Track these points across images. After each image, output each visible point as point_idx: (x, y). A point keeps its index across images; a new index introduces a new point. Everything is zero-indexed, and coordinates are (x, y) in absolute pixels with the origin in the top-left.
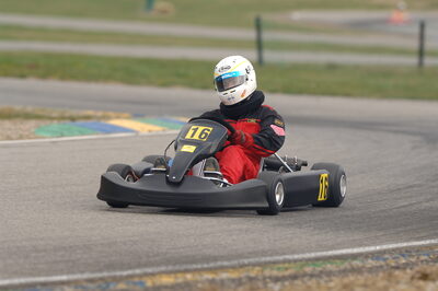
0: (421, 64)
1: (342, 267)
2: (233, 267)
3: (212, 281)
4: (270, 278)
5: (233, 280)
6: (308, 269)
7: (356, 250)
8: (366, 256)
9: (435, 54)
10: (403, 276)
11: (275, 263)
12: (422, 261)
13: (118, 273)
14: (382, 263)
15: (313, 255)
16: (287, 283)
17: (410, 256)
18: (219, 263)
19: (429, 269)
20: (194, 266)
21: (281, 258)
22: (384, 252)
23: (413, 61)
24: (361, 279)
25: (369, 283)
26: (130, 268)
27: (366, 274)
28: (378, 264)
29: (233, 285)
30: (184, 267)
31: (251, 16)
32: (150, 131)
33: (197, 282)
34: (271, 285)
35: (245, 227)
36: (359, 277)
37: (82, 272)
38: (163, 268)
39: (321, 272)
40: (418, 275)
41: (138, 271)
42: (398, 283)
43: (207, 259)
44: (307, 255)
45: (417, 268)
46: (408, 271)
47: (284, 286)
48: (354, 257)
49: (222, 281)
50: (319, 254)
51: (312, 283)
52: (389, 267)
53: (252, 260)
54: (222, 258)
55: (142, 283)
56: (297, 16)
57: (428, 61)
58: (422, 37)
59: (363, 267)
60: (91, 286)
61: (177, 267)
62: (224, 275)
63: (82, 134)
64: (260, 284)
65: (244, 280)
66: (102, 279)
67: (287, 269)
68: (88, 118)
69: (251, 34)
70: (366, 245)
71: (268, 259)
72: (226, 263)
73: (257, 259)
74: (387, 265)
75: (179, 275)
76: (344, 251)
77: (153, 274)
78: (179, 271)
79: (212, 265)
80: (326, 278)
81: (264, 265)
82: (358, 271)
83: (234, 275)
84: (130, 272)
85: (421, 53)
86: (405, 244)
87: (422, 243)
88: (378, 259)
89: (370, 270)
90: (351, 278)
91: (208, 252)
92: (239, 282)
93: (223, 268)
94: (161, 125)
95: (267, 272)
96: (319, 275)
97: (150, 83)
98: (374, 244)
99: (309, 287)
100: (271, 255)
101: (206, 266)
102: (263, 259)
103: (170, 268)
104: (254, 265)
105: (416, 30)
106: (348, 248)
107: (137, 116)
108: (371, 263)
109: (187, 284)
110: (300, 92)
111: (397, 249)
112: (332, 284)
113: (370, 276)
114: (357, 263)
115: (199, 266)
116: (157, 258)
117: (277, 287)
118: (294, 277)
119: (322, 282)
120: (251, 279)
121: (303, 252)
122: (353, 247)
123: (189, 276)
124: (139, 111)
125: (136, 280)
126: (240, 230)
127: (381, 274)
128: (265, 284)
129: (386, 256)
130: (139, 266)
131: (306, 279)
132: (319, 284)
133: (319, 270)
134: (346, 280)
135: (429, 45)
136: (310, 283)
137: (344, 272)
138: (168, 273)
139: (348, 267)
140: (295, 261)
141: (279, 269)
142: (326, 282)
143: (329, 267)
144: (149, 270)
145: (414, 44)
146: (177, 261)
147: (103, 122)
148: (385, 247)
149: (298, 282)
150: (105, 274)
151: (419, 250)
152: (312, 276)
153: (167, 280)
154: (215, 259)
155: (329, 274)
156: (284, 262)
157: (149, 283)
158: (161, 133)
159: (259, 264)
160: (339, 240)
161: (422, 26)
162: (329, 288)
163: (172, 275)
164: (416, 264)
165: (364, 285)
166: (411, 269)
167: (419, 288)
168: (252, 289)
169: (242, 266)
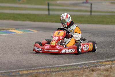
0: (91, 14)
1: (71, 68)
2: (43, 69)
3: (37, 72)
4: (52, 71)
5: (43, 72)
6: (62, 69)
7: (75, 64)
8: (77, 65)
9: (95, 12)
11: (54, 67)
12: (92, 66)
13: (12, 71)
15: (63, 65)
16: (57, 73)
17: (89, 65)
18: (39, 68)
19: (94, 69)
20: (33, 68)
21: (55, 66)
22: (82, 64)
23: (89, 13)
24: (76, 71)
26: (16, 69)
27: (77, 70)
29: (43, 73)
30: (30, 69)
31: (47, 2)
32: (20, 33)
33: (33, 73)
34: (52, 73)
35: (46, 58)
37: (3, 70)
38: (24, 69)
39: (66, 70)
40: (91, 70)
41: (18, 70)
42: (86, 72)
43: (36, 67)
44: (62, 65)
45: (91, 68)
46: (88, 69)
48: (74, 65)
49: (40, 72)
51: (63, 72)
52: (83, 68)
53: (47, 67)
54: (40, 66)
55: (19, 73)
56: (58, 2)
57: (93, 14)
58: (91, 7)
59: (77, 68)
60: (5, 74)
61: (28, 69)
62: (40, 71)
63: (2, 34)
64: (50, 73)
65: (46, 72)
66: (8, 72)
67: (57, 69)
68: (4, 29)
69: (47, 7)
70: (78, 62)
71: (52, 66)
72: (41, 68)
73: (49, 66)
74: (83, 67)
76: (72, 64)
77: (22, 71)
78: (29, 70)
79: (37, 68)
80: (67, 71)
81: (51, 68)
82: (75, 69)
83: (43, 71)
84: (16, 70)
85: (91, 11)
86: (87, 62)
87: (92, 62)
88: (80, 66)
89: (79, 69)
90: (74, 71)
91: (36, 65)
92: (44, 72)
93: (40, 69)
94: (23, 31)
95: (52, 70)
96: (65, 70)
97: (20, 20)
98: (80, 62)
99: (63, 74)
100: (52, 65)
101: (35, 68)
102: (51, 66)
103: (26, 69)
104: (48, 68)
106: (72, 63)
107: (17, 29)
108: (78, 67)
109: (31, 73)
111: (85, 64)
112: (68, 73)
113: (78, 70)
114: (75, 67)
115: (34, 68)
116: (22, 67)
117: (54, 74)
118: (59, 71)
119: (66, 72)
120: (47, 72)
121: (61, 64)
122: (74, 63)
123: (31, 71)
124: (17, 27)
125: (17, 72)
127: (81, 70)
128: (51, 73)
129: (83, 65)
130: (18, 69)
131: (62, 71)
132: (65, 73)
134: (72, 72)
135: (93, 9)
137: (72, 70)
139: (73, 68)
140: (59, 67)
141: (55, 69)
142: (67, 72)
143: (68, 68)
144: (21, 70)
145: (89, 9)
146: (28, 67)
147: (8, 30)
148: (82, 63)
149: (60, 72)
150: (9, 71)
151: (91, 63)
152: (63, 71)
153: (25, 72)
154: (38, 66)
155: (68, 70)
156: (56, 67)
157: (21, 73)
158: (23, 33)
159: (49, 68)
160: (70, 61)
161: (91, 4)
162: (68, 74)
163: (27, 71)
164: (90, 67)
165: (77, 73)
166: (89, 69)
167: (91, 74)
168: (48, 74)
169: (45, 68)
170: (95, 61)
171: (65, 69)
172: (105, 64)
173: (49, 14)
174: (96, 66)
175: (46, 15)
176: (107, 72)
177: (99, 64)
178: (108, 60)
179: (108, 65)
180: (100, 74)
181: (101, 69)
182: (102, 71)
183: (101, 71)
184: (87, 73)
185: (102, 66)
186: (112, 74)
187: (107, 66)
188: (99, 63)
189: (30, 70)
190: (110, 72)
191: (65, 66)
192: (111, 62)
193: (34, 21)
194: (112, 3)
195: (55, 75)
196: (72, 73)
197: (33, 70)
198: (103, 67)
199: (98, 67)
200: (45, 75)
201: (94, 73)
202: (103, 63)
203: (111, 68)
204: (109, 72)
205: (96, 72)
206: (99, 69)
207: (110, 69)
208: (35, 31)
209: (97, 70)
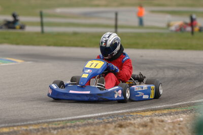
1: (84, 123)
2: (35, 124)
3: (26, 130)
4: (52, 128)
5: (35, 130)
6: (69, 124)
7: (89, 116)
8: (95, 118)
9: (123, 27)
10: (112, 126)
11: (54, 122)
12: (119, 120)
14: (102, 121)
15: (70, 118)
16: (59, 130)
17: (114, 117)
18: (29, 122)
19: (123, 123)
20: (17, 124)
21: (56, 119)
22: (102, 116)
24: (92, 128)
25: (96, 129)
27: (95, 126)
28: (100, 121)
29: (35, 132)
30: (13, 124)
31: (38, 11)
33: (19, 131)
34: (52, 131)
36: (92, 127)
38: (3, 125)
39: (75, 125)
40: (118, 126)
42: (109, 129)
43: (23, 121)
44: (68, 118)
45: (117, 123)
46: (113, 124)
47: (58, 132)
48: (89, 118)
49: (31, 130)
50: (73, 118)
51: (71, 130)
53: (43, 121)
54: (30, 120)
56: (58, 10)
58: (116, 19)
59: (93, 122)
61: (10, 125)
62: (31, 128)
64: (48, 131)
67: (59, 124)
69: (38, 19)
70: (94, 113)
71: (51, 120)
72: (32, 122)
73: (45, 120)
74: (104, 121)
75: (11, 128)
76: (84, 116)
79: (25, 123)
81: (49, 123)
82: (91, 124)
83: (36, 127)
85: (116, 27)
86: (111, 112)
87: (119, 112)
88: (99, 119)
89: (97, 124)
90: (88, 127)
91: (23, 118)
92: (38, 130)
93: (30, 125)
95: (50, 126)
96: (74, 126)
98: (98, 113)
99: (70, 132)
100: (52, 118)
101: (22, 124)
102: (48, 120)
103: (6, 125)
104: (44, 123)
105: (113, 16)
108: (96, 121)
109: (15, 132)
110: (61, 45)
111: (108, 114)
112: (80, 130)
114: (90, 121)
115: (20, 124)
117: (55, 132)
118: (63, 128)
119: (75, 129)
120: (43, 129)
121: (66, 117)
123: (15, 128)
126: (37, 108)
127: (101, 126)
128: (50, 131)
129: (103, 118)
131: (68, 128)
132: (74, 131)
133: (74, 124)
134: (86, 128)
135: (119, 23)
136: (70, 130)
137: (85, 125)
138: (6, 127)
139: (87, 123)
140: (63, 121)
141: (55, 124)
142: (77, 129)
143: (78, 123)
145: (113, 23)
146: (10, 122)
148: (102, 114)
149: (64, 130)
151: (118, 115)
153: (5, 130)
154: (27, 120)
156: (58, 121)
159: (47, 122)
160: (82, 111)
161: (116, 14)
162: (79, 132)
163: (8, 128)
164: (117, 121)
165: (94, 130)
166: (115, 123)
167: (119, 131)
168: (44, 133)
169: (39, 123)
170: (124, 111)
171: (73, 124)
172: (141, 116)
173: (43, 32)
174: (126, 119)
175: (37, 33)
176: (145, 128)
177: (131, 116)
178: (146, 108)
179: (147, 116)
180: (134, 132)
181: (135, 124)
182: (137, 126)
183: (135, 127)
184: (111, 131)
185: (137, 118)
186: (153, 131)
187: (145, 119)
188: (132, 114)
189: (14, 126)
190: (151, 129)
191: (73, 120)
192: (152, 112)
193: (17, 44)
194: (153, 12)
195: (57, 134)
196: (86, 131)
197: (18, 126)
198: (139, 119)
199: (130, 120)
200: (39, 133)
201: (123, 130)
202: (138, 114)
203: (152, 121)
204: (148, 128)
205: (127, 129)
206: (131, 124)
207: (150, 124)
208: (19, 61)
209: (128, 124)
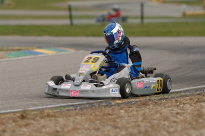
0: (142, 22)
23: (139, 21)
85: (142, 18)
